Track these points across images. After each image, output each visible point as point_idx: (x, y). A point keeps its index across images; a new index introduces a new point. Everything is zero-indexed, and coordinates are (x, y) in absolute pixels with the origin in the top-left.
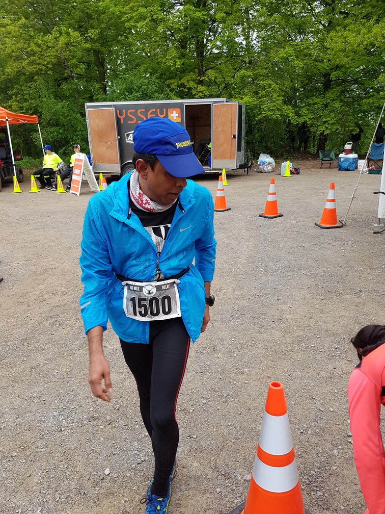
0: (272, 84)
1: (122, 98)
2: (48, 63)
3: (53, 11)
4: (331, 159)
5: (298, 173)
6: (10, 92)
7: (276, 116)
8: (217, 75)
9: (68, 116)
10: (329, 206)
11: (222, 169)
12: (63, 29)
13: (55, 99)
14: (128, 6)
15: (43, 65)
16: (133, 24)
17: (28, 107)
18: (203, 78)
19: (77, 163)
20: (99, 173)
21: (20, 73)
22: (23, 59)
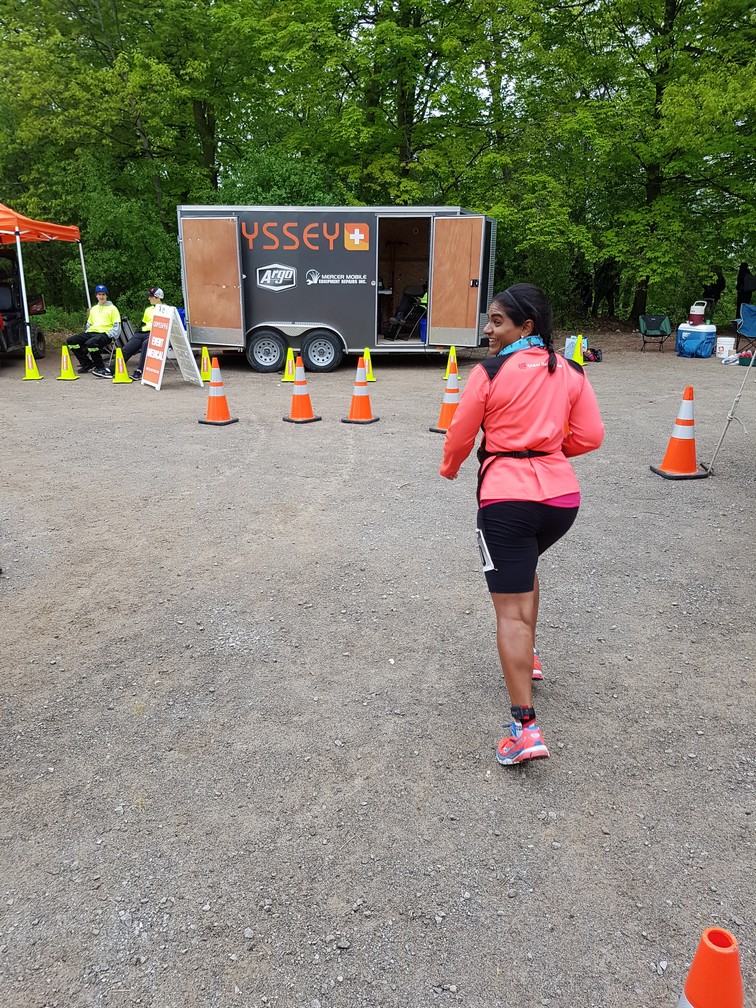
0: (549, 182)
1: (250, 199)
2: (104, 123)
3: (117, 22)
4: (663, 334)
5: (598, 360)
6: (24, 178)
7: (556, 244)
8: (440, 159)
9: (139, 229)
10: (681, 433)
11: (449, 347)
12: (138, 56)
13: (115, 195)
14: (268, 19)
15: (95, 127)
16: (277, 53)
17: (59, 208)
18: (412, 165)
19: (157, 324)
20: (201, 346)
21: (45, 141)
22: (54, 113)
